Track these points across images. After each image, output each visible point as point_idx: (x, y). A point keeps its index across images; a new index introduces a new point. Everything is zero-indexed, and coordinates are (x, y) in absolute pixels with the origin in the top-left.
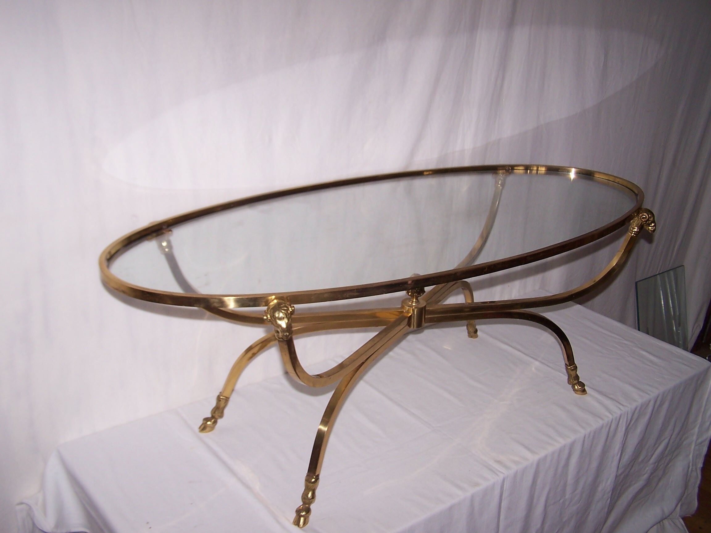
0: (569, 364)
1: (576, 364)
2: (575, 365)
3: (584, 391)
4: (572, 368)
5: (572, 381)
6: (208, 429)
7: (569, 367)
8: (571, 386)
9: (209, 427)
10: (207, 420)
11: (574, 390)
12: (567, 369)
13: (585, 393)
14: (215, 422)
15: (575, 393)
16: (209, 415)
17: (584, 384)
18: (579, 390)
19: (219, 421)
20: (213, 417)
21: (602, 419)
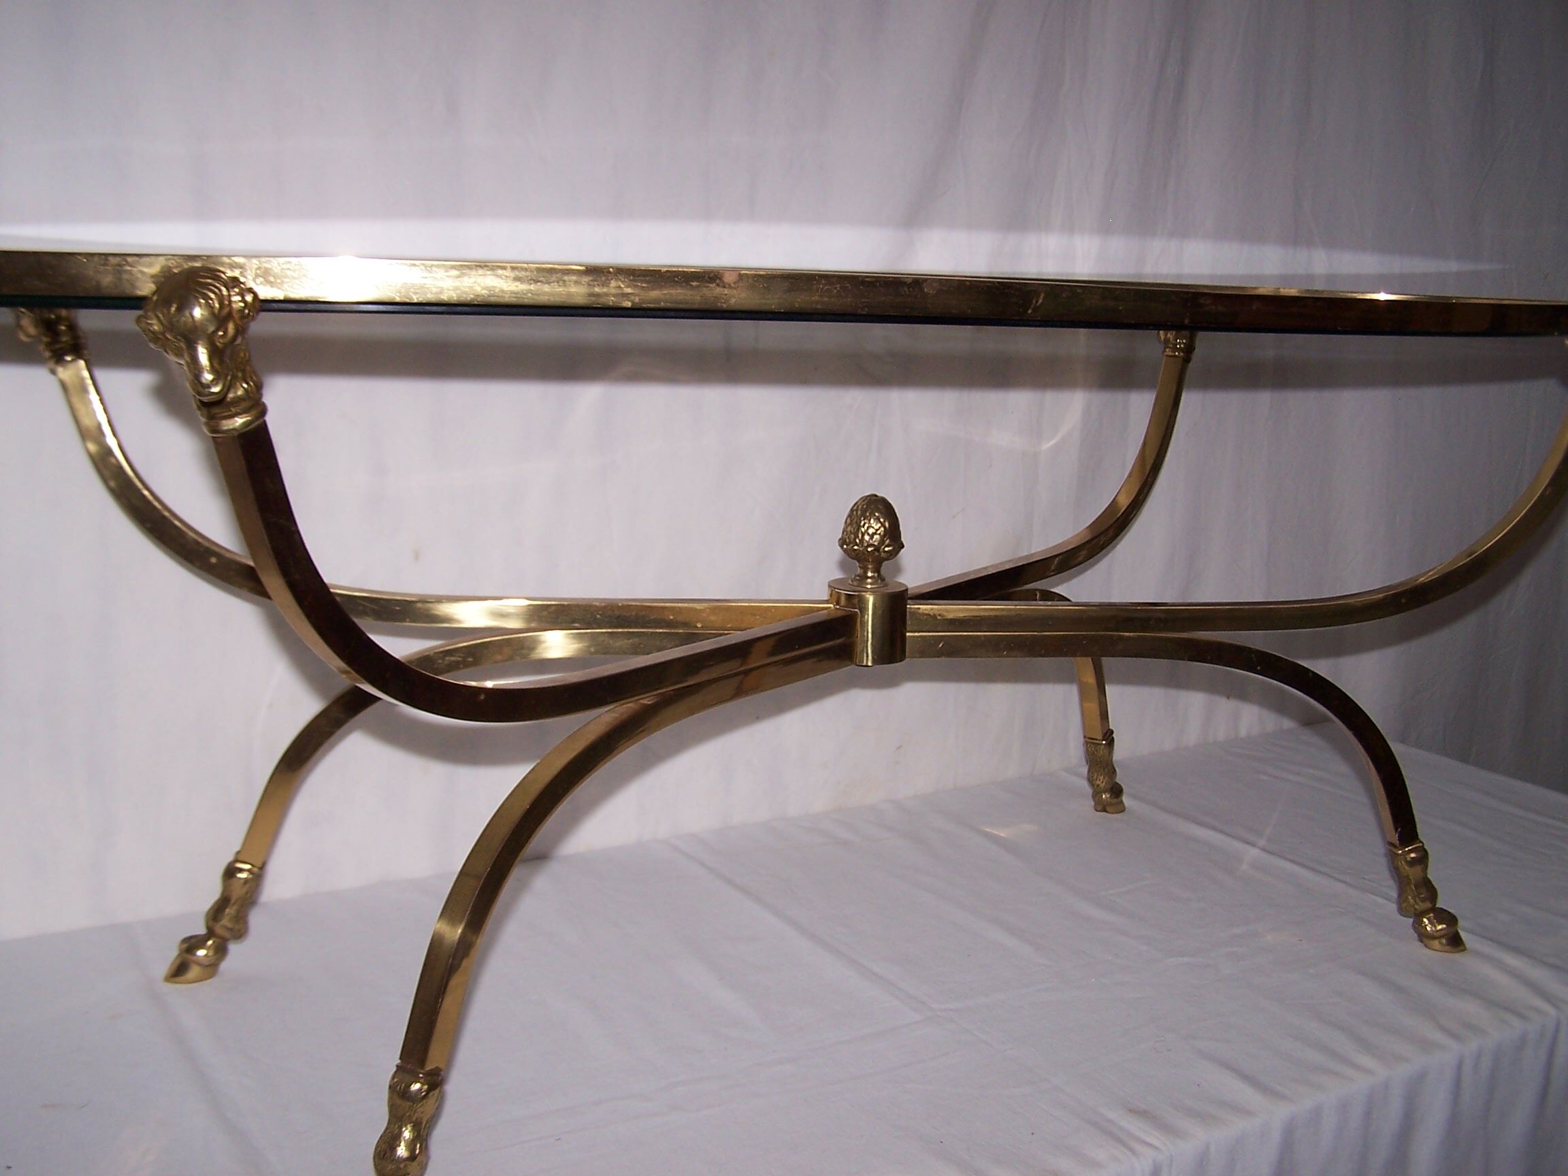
0: (1400, 839)
1: (1423, 843)
2: (1421, 844)
3: (1455, 942)
4: (1413, 855)
5: (1412, 901)
6: (194, 971)
7: (1400, 852)
8: (1411, 920)
9: (199, 964)
10: (191, 944)
11: (1423, 937)
12: (1392, 857)
13: (1461, 948)
14: (221, 951)
15: (1426, 946)
16: (201, 930)
17: (1455, 916)
18: (1439, 933)
19: (233, 948)
20: (211, 933)
21: (1521, 1016)
